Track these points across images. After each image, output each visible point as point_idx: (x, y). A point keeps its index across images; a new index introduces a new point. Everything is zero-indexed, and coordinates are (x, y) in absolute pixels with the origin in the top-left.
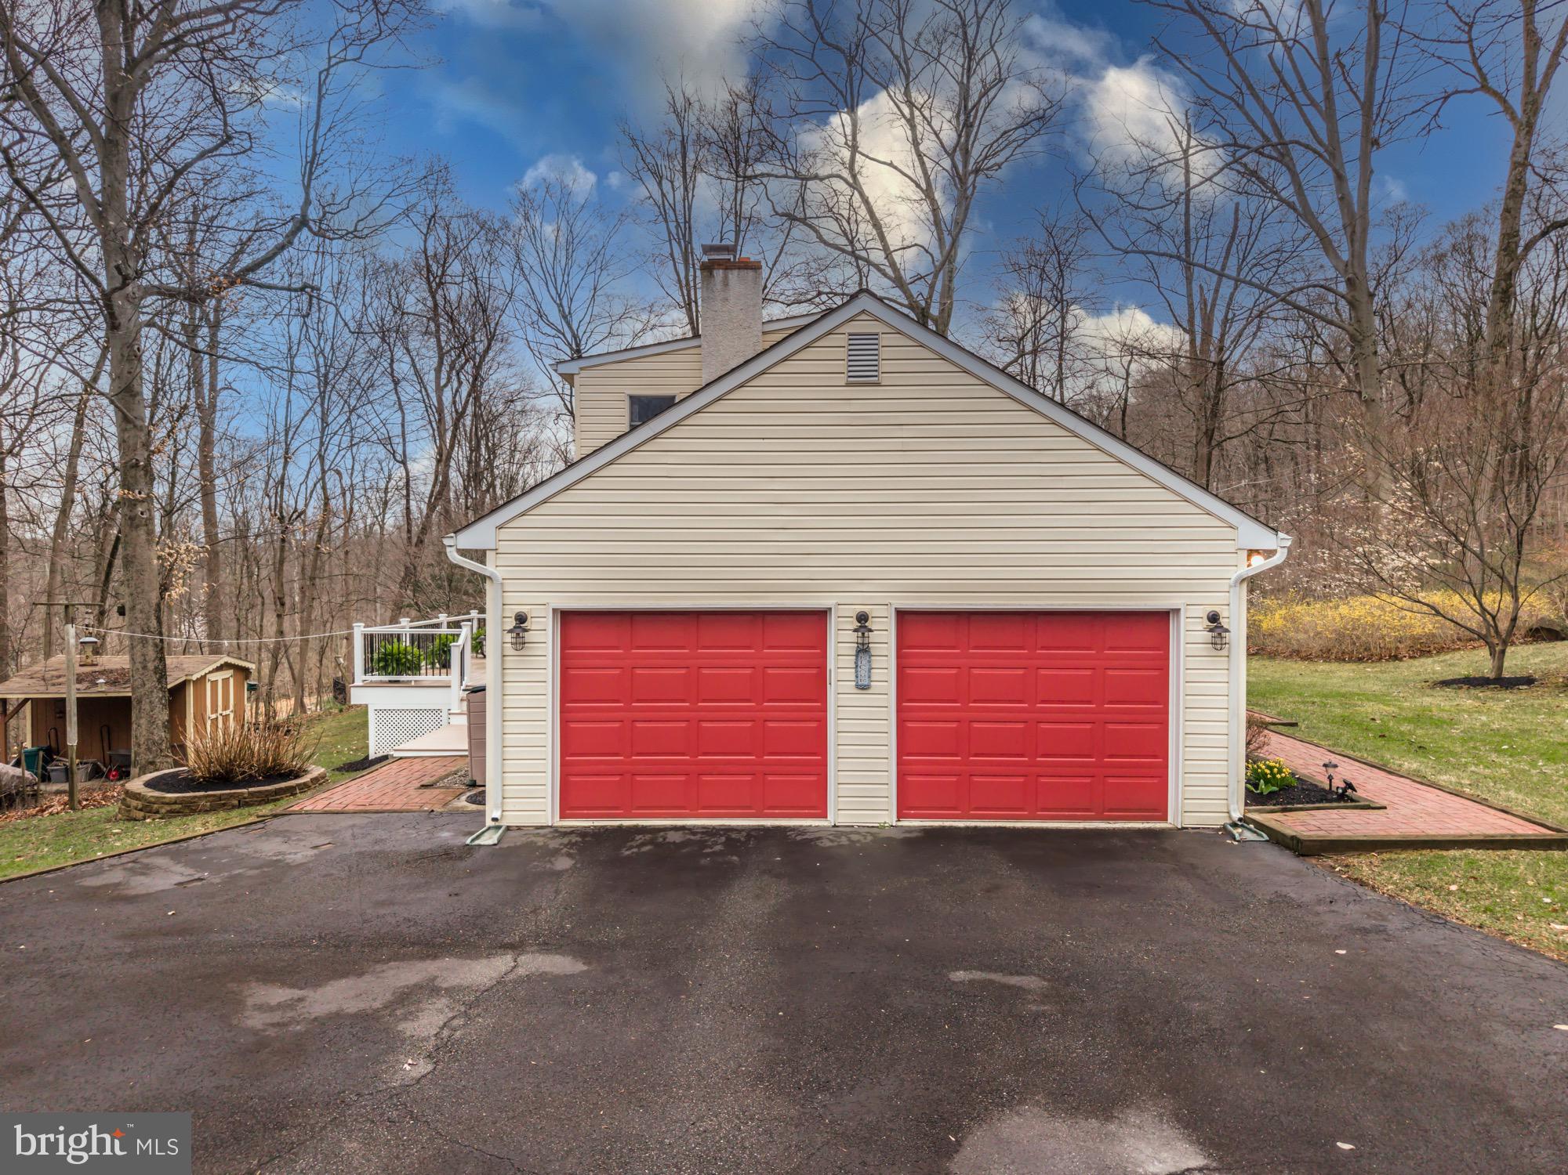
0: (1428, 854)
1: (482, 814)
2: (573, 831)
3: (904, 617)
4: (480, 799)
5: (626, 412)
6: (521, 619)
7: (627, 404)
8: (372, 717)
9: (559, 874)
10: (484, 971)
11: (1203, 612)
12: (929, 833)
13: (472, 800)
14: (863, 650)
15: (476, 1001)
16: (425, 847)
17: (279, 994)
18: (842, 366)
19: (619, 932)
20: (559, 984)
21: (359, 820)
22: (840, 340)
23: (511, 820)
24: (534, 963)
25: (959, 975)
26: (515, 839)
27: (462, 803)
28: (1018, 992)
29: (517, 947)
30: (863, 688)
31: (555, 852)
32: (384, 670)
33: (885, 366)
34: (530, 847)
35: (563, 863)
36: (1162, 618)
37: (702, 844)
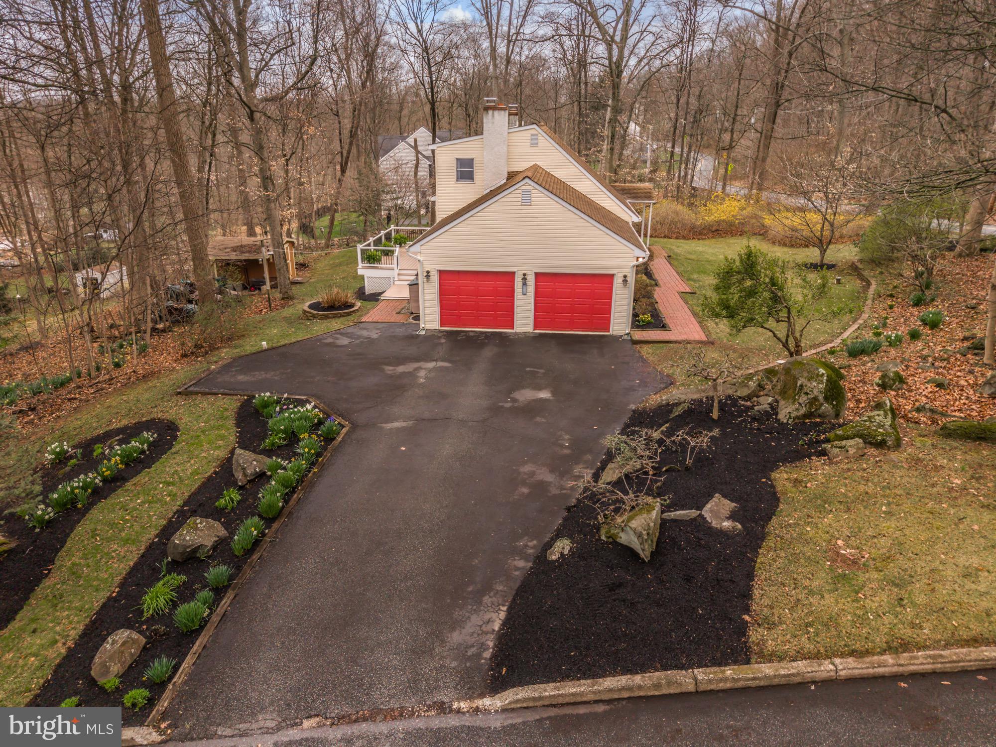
0: (661, 345)
1: (419, 324)
2: (445, 331)
3: (537, 275)
4: (417, 318)
5: (455, 165)
6: (428, 272)
7: (455, 162)
8: (366, 279)
9: (442, 344)
10: (431, 365)
11: (622, 275)
12: (541, 334)
13: (414, 318)
14: (524, 284)
15: (430, 370)
16: (406, 334)
17: (391, 368)
18: (520, 199)
19: (458, 358)
20: (446, 368)
21: (383, 325)
22: (519, 191)
23: (428, 327)
24: (440, 364)
25: (528, 369)
26: (429, 333)
27: (411, 320)
28: (538, 372)
29: (436, 361)
30: (525, 295)
31: (440, 337)
32: (369, 262)
33: (533, 200)
34: (433, 335)
35: (443, 341)
36: (612, 276)
37: (479, 336)
